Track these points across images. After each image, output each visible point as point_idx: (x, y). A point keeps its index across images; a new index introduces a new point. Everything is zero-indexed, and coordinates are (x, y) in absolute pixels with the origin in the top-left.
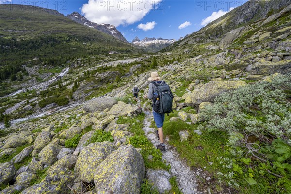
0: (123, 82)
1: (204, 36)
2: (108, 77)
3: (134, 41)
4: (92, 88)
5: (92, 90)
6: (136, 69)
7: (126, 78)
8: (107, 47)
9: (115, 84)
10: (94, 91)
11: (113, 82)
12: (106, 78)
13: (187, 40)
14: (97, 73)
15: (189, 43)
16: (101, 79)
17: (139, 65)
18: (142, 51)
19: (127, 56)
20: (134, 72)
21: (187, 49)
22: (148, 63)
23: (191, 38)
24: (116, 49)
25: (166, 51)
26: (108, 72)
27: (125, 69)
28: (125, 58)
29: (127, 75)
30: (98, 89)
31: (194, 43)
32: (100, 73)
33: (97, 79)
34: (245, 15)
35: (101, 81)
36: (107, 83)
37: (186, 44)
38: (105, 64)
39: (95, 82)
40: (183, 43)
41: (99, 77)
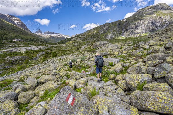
0: (31, 63)
1: (85, 37)
2: (18, 60)
3: (37, 32)
4: (3, 68)
5: (3, 70)
6: (41, 55)
7: (33, 61)
8: (11, 35)
9: (25, 65)
10: (5, 71)
11: (22, 63)
12: (16, 61)
13: (76, 38)
14: (8, 57)
15: (77, 40)
16: (12, 61)
17: (44, 52)
18: (44, 41)
19: (32, 44)
20: (39, 57)
21: (76, 44)
22: (50, 51)
23: (78, 37)
24: (21, 37)
25: (63, 43)
26: (18, 56)
27: (32, 55)
28: (30, 45)
29: (34, 59)
30: (9, 69)
31: (80, 41)
32: (11, 57)
33: (7, 61)
34: (104, 30)
35: (12, 63)
36: (17, 65)
37: (75, 40)
38: (11, 49)
39: (5, 63)
40: (73, 39)
41: (10, 60)
